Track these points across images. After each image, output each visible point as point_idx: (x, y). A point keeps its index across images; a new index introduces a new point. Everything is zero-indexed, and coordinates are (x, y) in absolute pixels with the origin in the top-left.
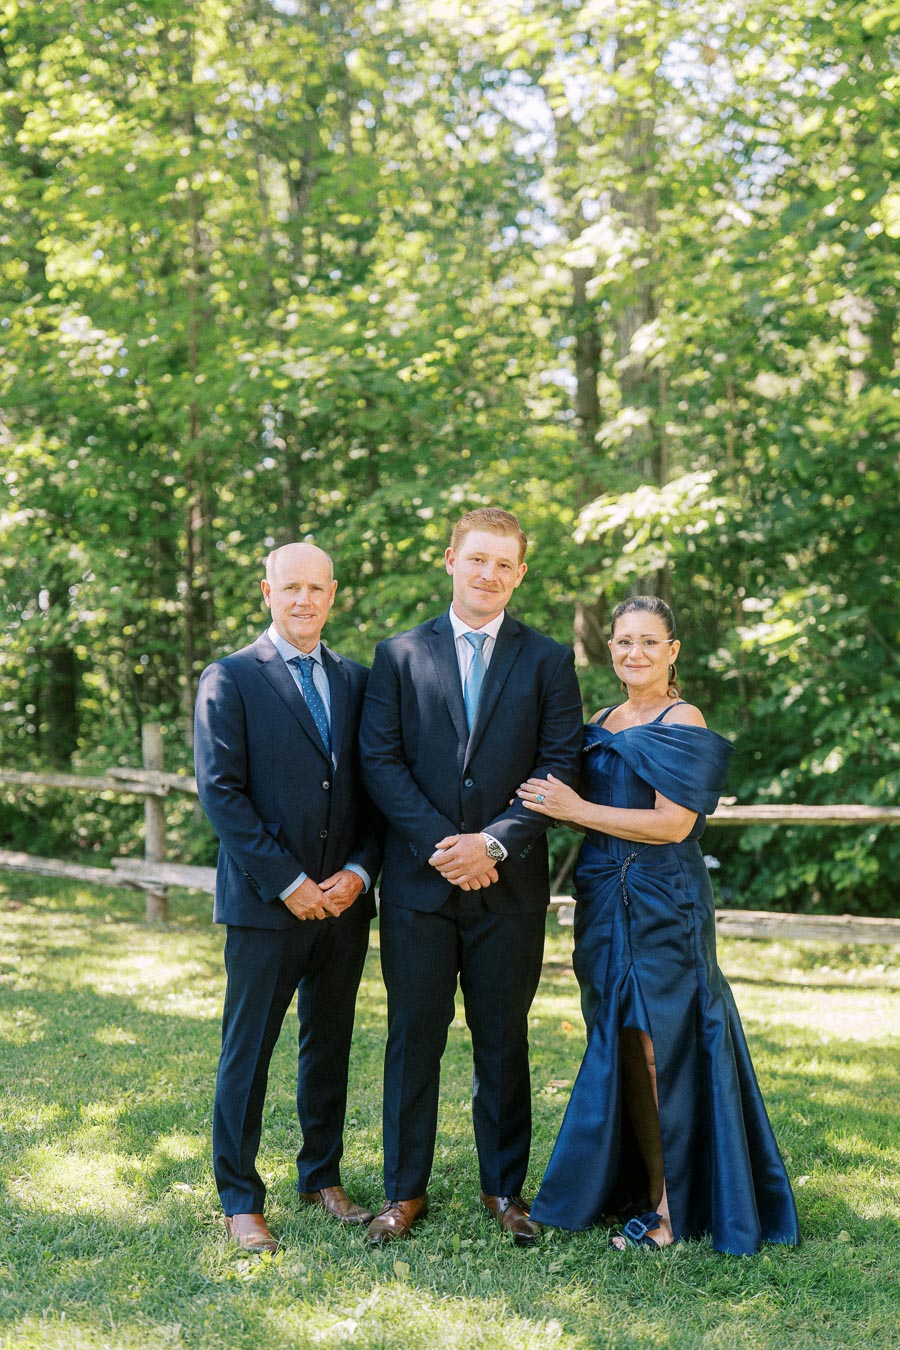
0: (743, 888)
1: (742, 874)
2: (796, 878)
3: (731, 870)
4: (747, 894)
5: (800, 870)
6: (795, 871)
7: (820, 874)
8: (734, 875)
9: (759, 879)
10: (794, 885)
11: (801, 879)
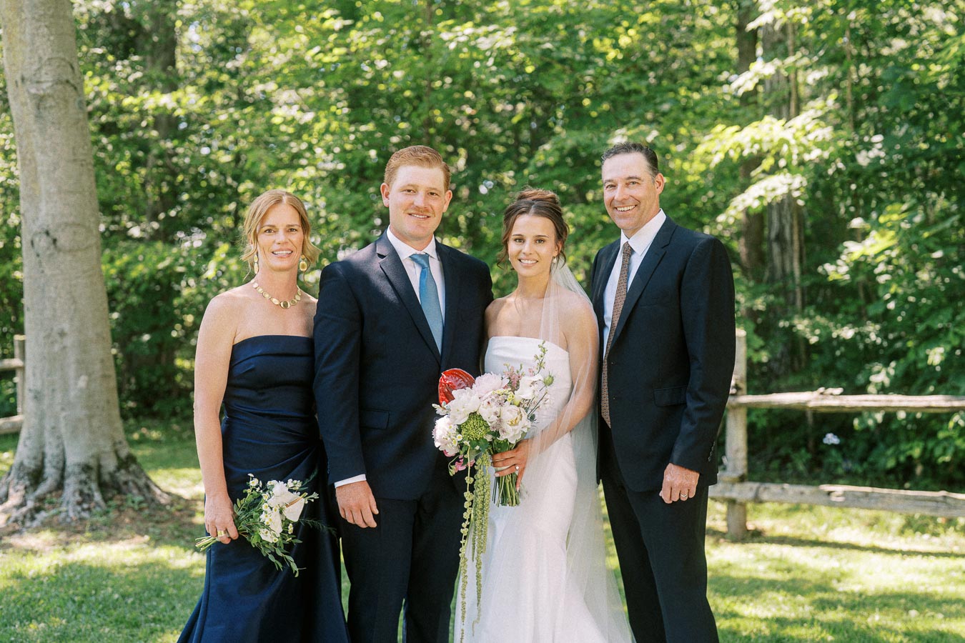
2: (904, 452)
4: (865, 465)
5: (907, 447)
6: (903, 447)
7: (925, 449)
10: (902, 458)
11: (908, 453)
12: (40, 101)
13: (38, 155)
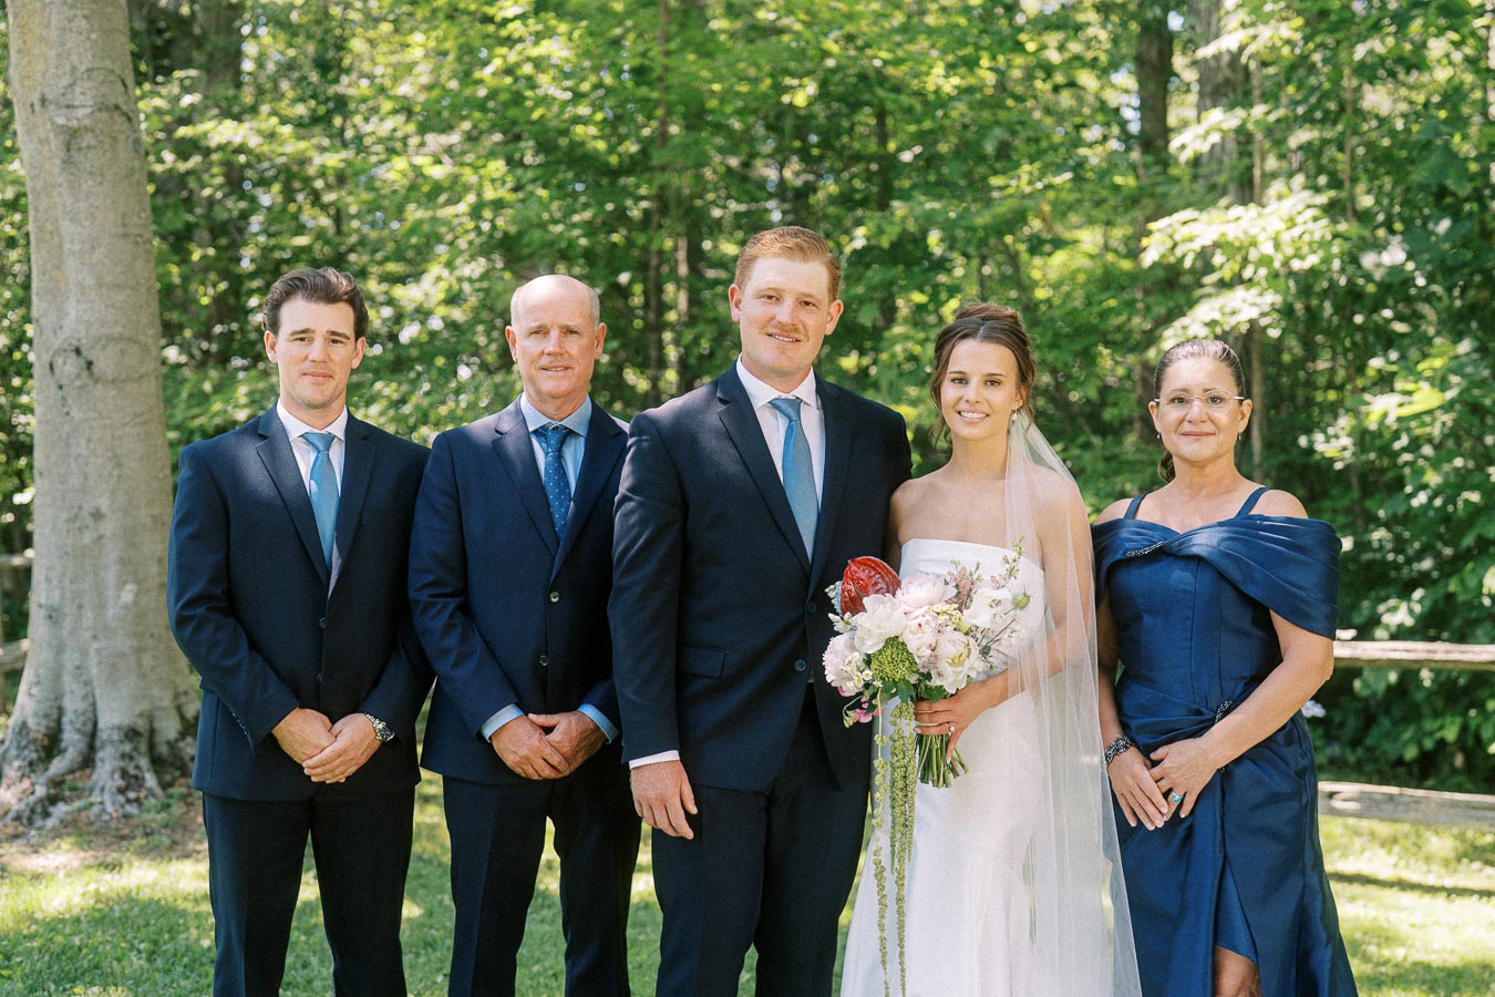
0: (1355, 743)
1: (1352, 724)
2: (1431, 734)
3: (1337, 718)
4: (1360, 751)
5: (1437, 724)
6: (1429, 725)
7: (1464, 729)
8: (1341, 725)
9: (1375, 731)
10: (1429, 744)
11: (1438, 735)
12: (71, 136)
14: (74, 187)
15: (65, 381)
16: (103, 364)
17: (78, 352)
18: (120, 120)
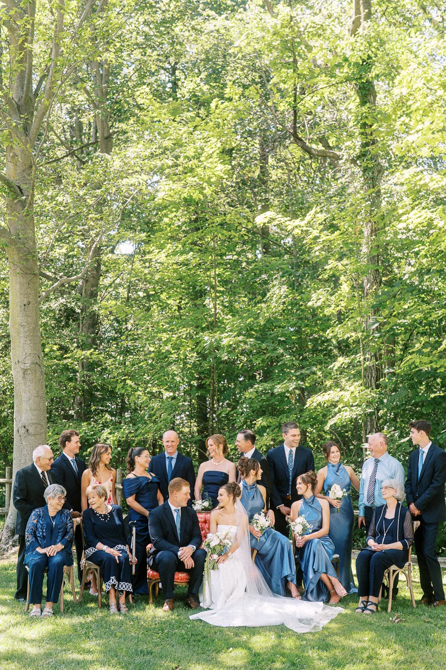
12: (25, 371)
13: (23, 394)
14: (25, 384)
15: (21, 435)
16: (31, 430)
17: (25, 427)
18: (37, 366)
